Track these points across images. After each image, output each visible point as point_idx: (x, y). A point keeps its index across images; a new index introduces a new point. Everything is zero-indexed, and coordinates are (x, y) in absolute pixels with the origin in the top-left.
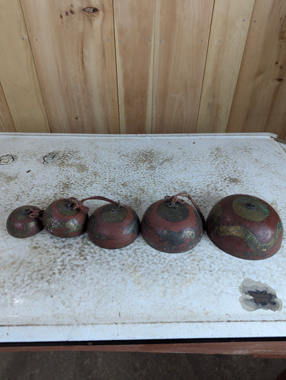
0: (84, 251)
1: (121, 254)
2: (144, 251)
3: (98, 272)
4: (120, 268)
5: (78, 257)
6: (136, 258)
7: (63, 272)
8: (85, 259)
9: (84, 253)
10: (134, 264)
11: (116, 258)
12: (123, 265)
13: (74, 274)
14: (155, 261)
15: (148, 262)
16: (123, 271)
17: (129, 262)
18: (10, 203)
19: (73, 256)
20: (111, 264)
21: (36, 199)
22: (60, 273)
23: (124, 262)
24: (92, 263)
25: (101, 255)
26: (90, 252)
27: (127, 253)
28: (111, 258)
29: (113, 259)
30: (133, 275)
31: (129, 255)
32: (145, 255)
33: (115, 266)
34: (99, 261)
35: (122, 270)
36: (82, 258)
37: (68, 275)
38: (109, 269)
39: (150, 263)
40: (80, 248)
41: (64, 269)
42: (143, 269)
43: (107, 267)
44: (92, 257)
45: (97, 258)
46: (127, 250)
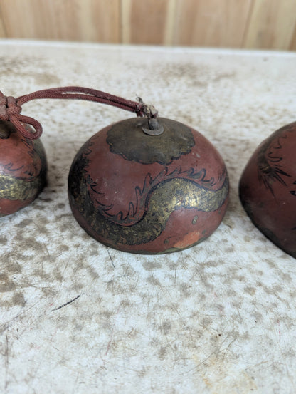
0: (18, 269)
1: (153, 281)
2: (232, 271)
3: (63, 362)
4: (154, 342)
6: (210, 298)
8: (19, 300)
9: (16, 278)
10: (206, 323)
11: (135, 298)
12: (166, 327)
14: (282, 309)
15: (258, 317)
16: (170, 357)
17: (186, 314)
20: (118, 321)
23: (167, 315)
24: (40, 318)
25: (78, 287)
26: (40, 273)
27: (174, 278)
28: (118, 299)
29: (126, 303)
30: (212, 375)
31: (184, 287)
32: (238, 286)
33: (133, 334)
34: (70, 311)
35: (162, 353)
38: (112, 346)
39: (267, 318)
42: (247, 347)
43: (103, 338)
44: (48, 292)
45: (64, 297)
46: (173, 266)
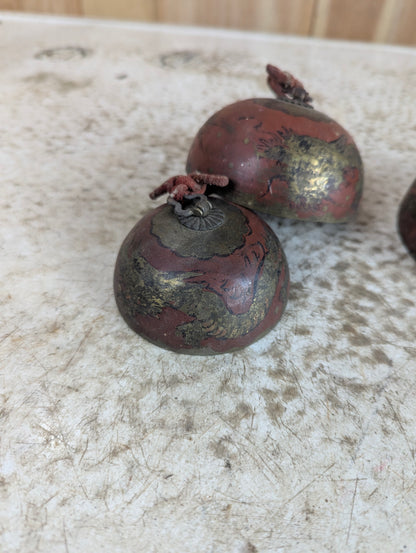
5: (343, 344)
7: (291, 407)
13: (350, 429)
18: (63, 133)
19: (319, 338)
21: (146, 135)
22: (275, 411)
36: (365, 351)
37: (317, 435)
40: (340, 306)
41: (290, 393)
